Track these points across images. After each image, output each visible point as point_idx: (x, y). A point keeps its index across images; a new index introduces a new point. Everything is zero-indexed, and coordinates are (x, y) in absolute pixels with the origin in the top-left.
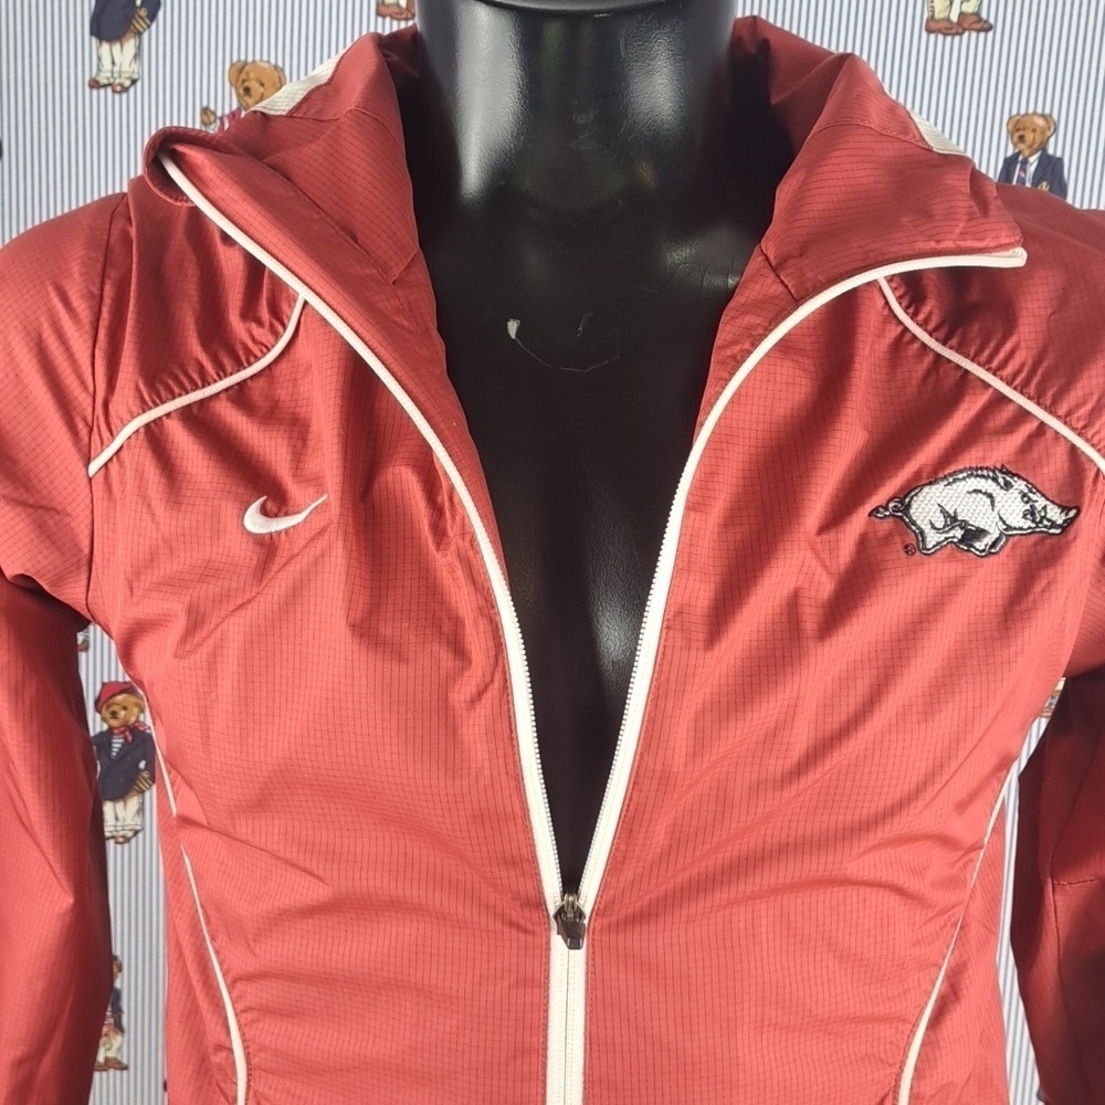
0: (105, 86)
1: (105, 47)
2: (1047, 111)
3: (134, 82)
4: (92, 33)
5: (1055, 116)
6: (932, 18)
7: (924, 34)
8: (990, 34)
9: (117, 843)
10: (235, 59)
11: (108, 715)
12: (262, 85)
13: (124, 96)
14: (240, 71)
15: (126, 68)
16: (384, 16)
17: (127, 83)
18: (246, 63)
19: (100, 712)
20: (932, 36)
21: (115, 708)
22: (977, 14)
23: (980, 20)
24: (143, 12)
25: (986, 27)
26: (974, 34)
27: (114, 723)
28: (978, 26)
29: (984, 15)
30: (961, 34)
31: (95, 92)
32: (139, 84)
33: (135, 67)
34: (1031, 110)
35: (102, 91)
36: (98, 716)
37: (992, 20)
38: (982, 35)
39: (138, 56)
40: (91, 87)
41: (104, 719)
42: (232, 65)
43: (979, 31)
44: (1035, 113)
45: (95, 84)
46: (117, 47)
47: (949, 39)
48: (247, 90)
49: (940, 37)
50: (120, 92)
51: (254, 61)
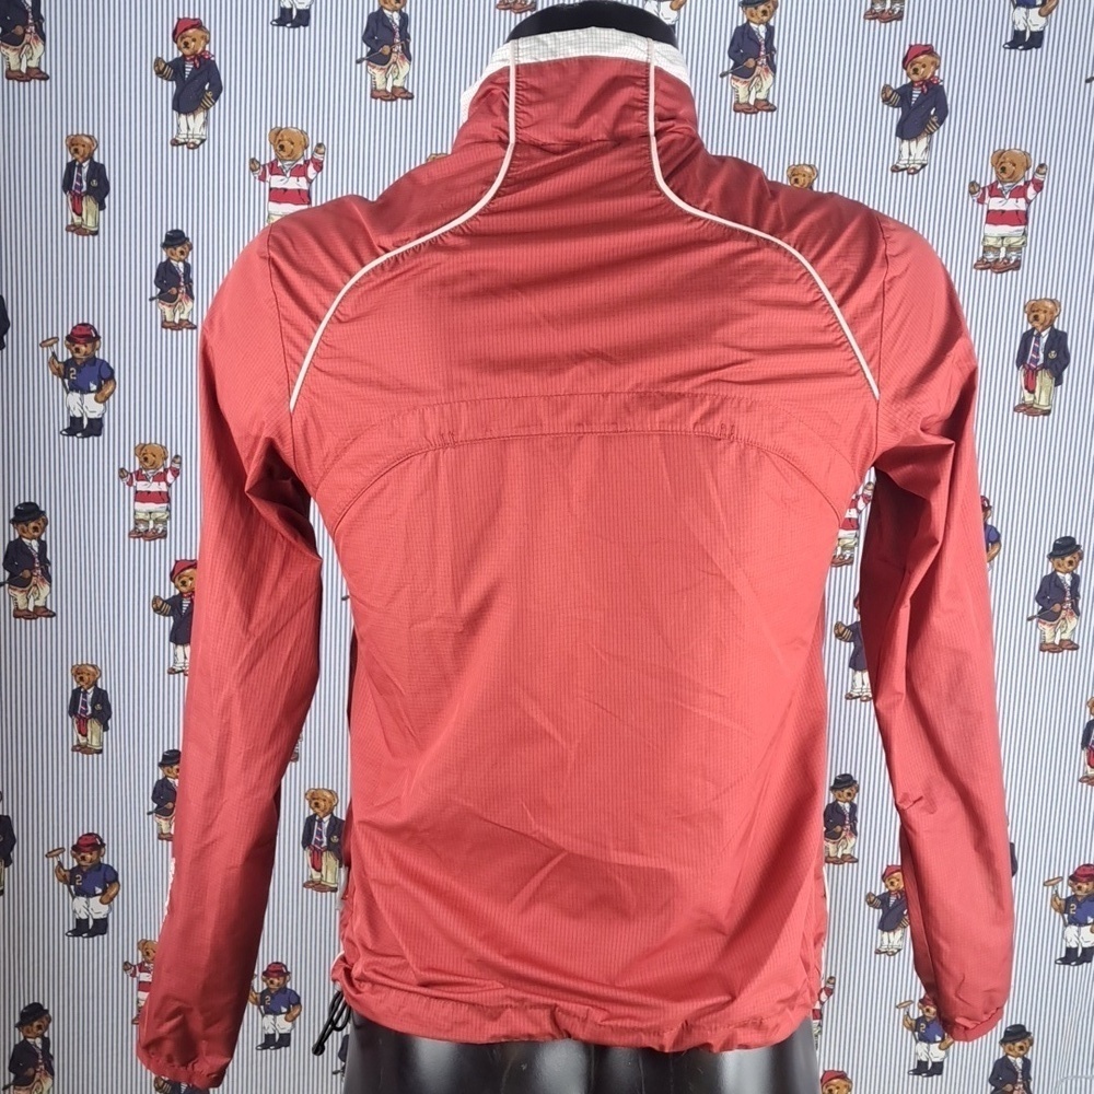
0: (182, 144)
1: (183, 117)
2: (812, 163)
3: (203, 141)
4: (173, 108)
5: (817, 166)
6: (737, 103)
7: (733, 113)
8: (775, 113)
9: (185, 675)
10: (274, 126)
11: (180, 584)
12: (292, 143)
13: (196, 151)
14: (277, 134)
15: (197, 132)
16: (376, 98)
17: (198, 142)
18: (281, 129)
19: (174, 582)
20: (738, 114)
21: (184, 579)
22: (766, 100)
23: (768, 104)
24: (210, 94)
25: (772, 109)
26: (764, 113)
27: (184, 589)
28: (767, 108)
29: (771, 101)
30: (756, 113)
31: (175, 148)
32: (206, 143)
33: (204, 131)
34: (802, 162)
35: (180, 147)
36: (173, 584)
37: (776, 104)
38: (770, 114)
39: (206, 124)
40: (173, 145)
41: (176, 587)
42: (272, 130)
43: (767, 111)
44: (804, 164)
45: (175, 143)
46: (191, 118)
47: (748, 116)
48: (282, 147)
49: (743, 115)
50: (193, 148)
51: (287, 128)
